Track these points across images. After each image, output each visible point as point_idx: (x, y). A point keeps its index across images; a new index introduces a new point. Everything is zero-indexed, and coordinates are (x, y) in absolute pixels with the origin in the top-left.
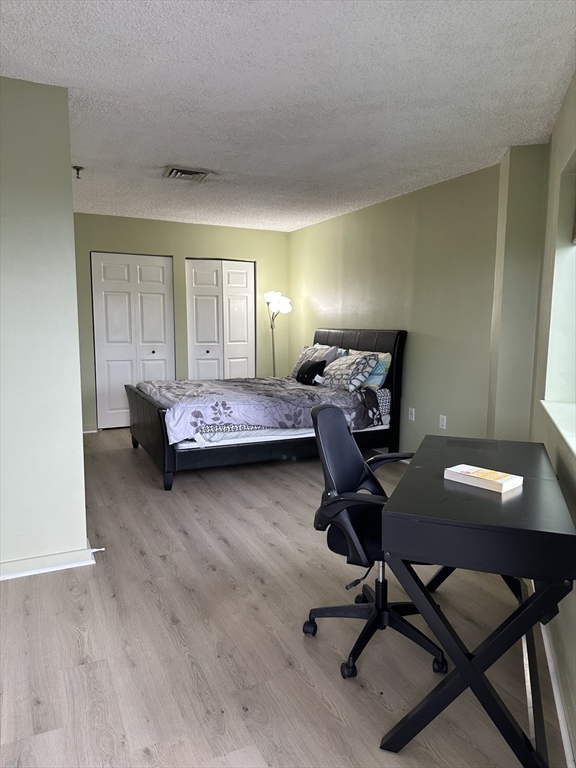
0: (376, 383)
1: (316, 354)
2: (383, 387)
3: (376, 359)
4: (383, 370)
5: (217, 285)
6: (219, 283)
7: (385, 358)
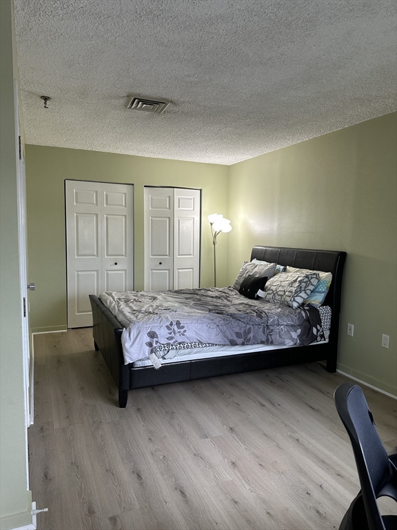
0: (317, 299)
1: (256, 269)
2: (324, 303)
3: (318, 278)
4: (324, 288)
5: (169, 208)
6: (171, 207)
7: (326, 276)
